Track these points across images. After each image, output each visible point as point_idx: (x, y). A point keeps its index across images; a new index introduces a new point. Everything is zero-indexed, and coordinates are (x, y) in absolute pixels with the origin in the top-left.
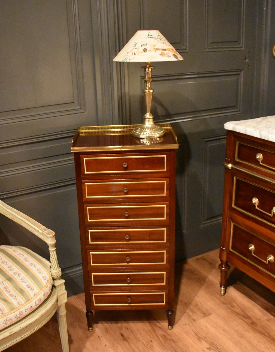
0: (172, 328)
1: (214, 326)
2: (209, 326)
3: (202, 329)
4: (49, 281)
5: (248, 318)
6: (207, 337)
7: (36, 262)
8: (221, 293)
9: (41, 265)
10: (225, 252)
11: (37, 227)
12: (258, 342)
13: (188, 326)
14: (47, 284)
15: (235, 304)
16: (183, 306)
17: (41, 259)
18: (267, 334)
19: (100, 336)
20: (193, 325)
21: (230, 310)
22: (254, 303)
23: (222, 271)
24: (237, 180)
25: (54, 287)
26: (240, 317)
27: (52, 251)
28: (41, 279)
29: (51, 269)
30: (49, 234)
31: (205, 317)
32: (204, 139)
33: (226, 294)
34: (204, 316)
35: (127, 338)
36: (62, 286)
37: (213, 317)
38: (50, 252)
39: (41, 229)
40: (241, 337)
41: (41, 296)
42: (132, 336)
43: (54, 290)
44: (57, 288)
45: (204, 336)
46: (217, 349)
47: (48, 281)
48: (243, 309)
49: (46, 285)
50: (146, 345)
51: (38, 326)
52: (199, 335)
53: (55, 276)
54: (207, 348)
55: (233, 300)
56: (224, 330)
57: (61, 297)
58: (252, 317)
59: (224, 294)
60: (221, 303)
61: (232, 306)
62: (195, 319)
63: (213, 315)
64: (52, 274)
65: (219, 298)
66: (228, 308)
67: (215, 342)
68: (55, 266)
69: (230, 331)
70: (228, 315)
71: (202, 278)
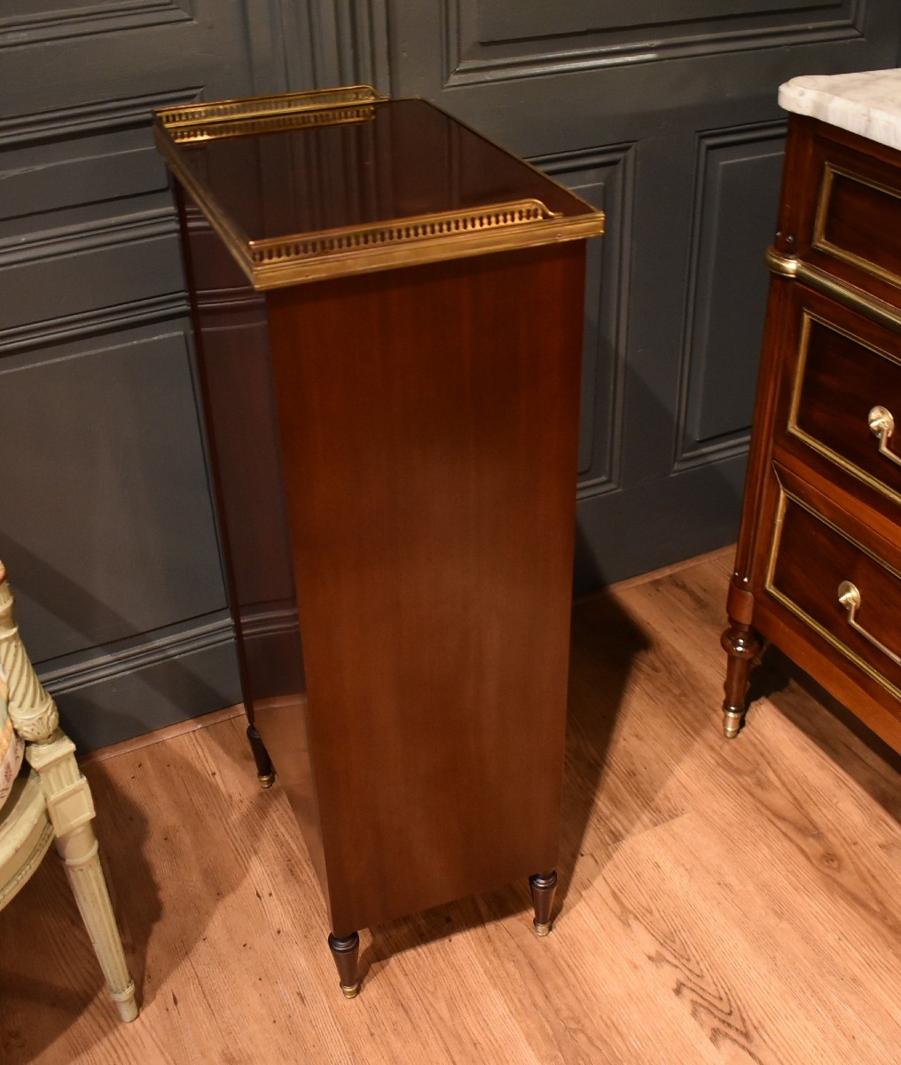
1: (683, 865)
2: (667, 866)
3: (638, 875)
5: (813, 836)
6: (655, 912)
8: (725, 730)
10: (750, 594)
12: (840, 939)
13: (591, 861)
15: (771, 775)
16: (582, 778)
18: (875, 907)
19: (265, 893)
20: (610, 857)
21: (750, 798)
22: (841, 772)
24: (815, 326)
26: (784, 830)
27: (3, 641)
29: (11, 704)
31: (655, 825)
32: (702, 138)
33: (745, 729)
34: (651, 821)
36: (63, 765)
37: (683, 825)
40: (779, 915)
44: (41, 776)
45: (645, 904)
46: (685, 962)
48: (798, 797)
52: (625, 901)
53: (26, 732)
54: (650, 958)
55: (765, 756)
56: (719, 884)
57: (62, 806)
58: (830, 830)
59: (738, 732)
60: (721, 770)
61: (760, 784)
62: (619, 832)
63: (685, 816)
64: (16, 726)
65: (718, 748)
66: (742, 790)
67: (682, 932)
68: (24, 696)
69: (741, 887)
70: (740, 818)
71: (663, 664)
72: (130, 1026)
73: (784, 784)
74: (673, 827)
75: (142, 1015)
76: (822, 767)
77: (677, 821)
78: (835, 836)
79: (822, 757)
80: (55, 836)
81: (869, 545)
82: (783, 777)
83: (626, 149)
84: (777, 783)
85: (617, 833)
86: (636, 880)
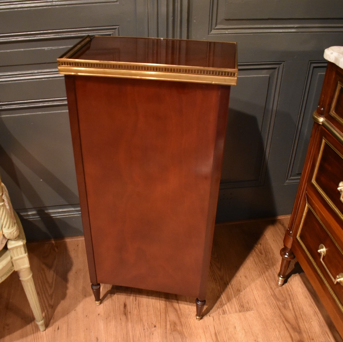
1: (245, 330)
2: (238, 328)
3: (227, 329)
5: (297, 332)
8: (278, 283)
15: (290, 304)
20: (219, 319)
21: (279, 311)
23: (283, 260)
26: (287, 326)
29: (3, 228)
31: (240, 312)
32: (311, 63)
33: (286, 284)
34: (239, 310)
35: (129, 311)
36: (19, 249)
37: (250, 315)
42: (136, 310)
44: (11, 250)
48: (297, 316)
50: (146, 330)
52: (218, 337)
55: (291, 296)
57: (18, 261)
58: (305, 332)
59: (283, 284)
60: (272, 297)
61: (284, 307)
62: (226, 311)
63: (252, 311)
64: (4, 233)
65: (273, 288)
66: (277, 307)
70: (272, 318)
71: (265, 252)
72: (42, 333)
73: (293, 309)
74: (246, 314)
75: (47, 330)
76: (310, 306)
77: (249, 313)
78: (306, 334)
79: (312, 302)
80: (15, 270)
81: (331, 233)
82: (294, 306)
83: (280, 64)
84: (291, 308)
85: (225, 311)
86: (225, 330)
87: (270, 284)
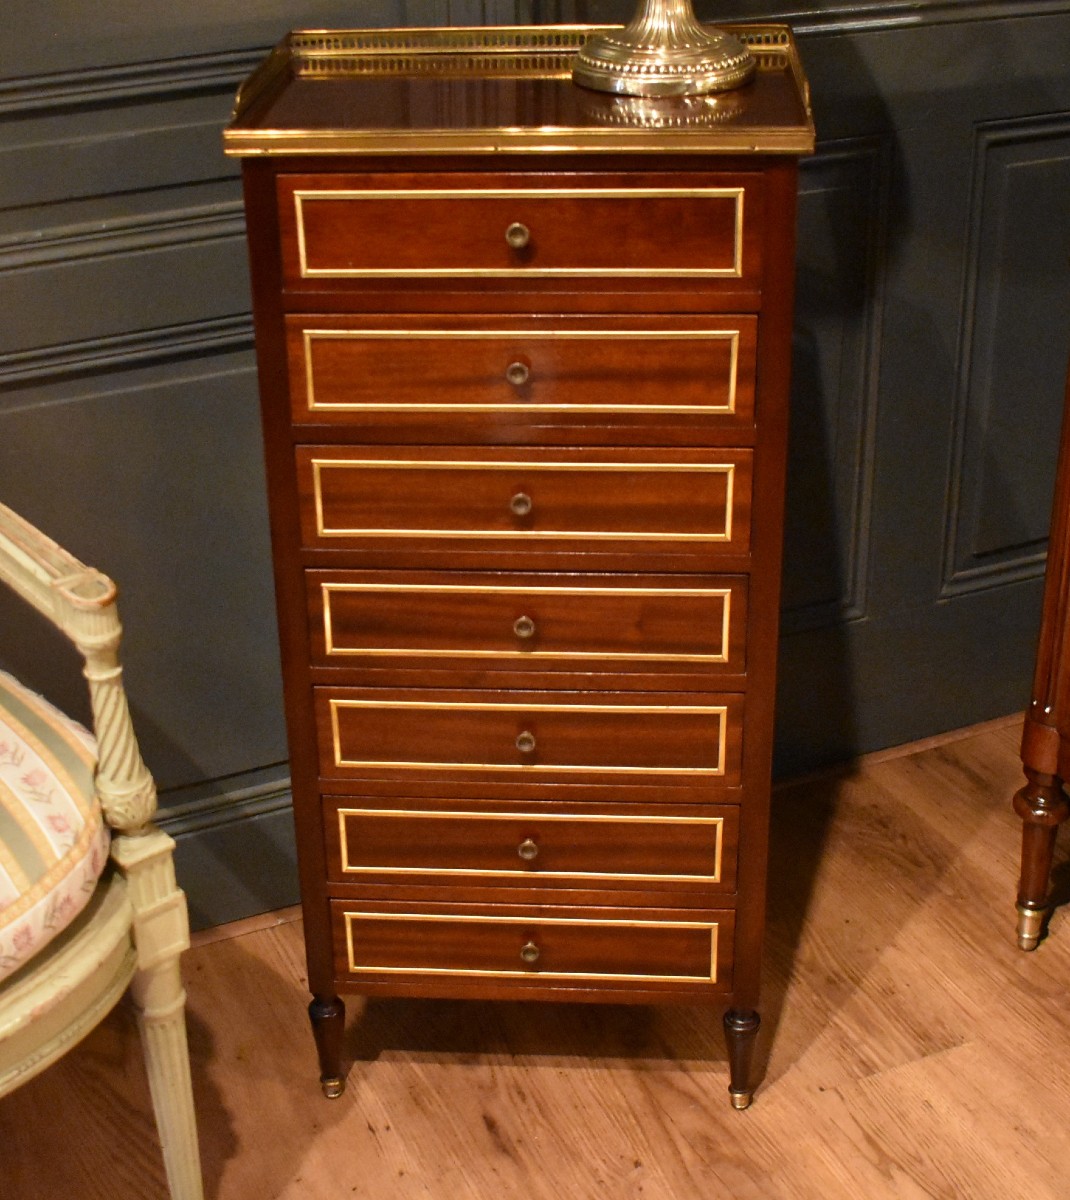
0: (750, 1101)
1: (965, 1105)
2: (942, 1105)
3: (902, 1116)
4: (84, 841)
6: (928, 1162)
7: (23, 739)
8: (1020, 938)
9: (47, 754)
10: (1054, 730)
11: (28, 554)
13: (836, 1098)
14: (67, 854)
16: (819, 995)
17: (55, 726)
19: (380, 1126)
20: (862, 1093)
21: (1055, 1024)
23: (1029, 828)
25: (111, 872)
27: (101, 683)
28: (39, 831)
29: (102, 777)
30: (84, 594)
31: (924, 1055)
32: (981, 130)
33: (1048, 940)
34: (919, 1050)
35: (514, 1138)
36: (158, 867)
37: (963, 1055)
38: (94, 689)
39: (44, 562)
41: (36, 918)
42: (539, 1130)
43: (116, 887)
44: (130, 877)
45: (913, 1153)
47: (77, 840)
49: (64, 859)
50: (608, 1182)
51: (15, 1072)
52: (884, 1148)
53: (118, 813)
56: (1016, 1129)
57: (151, 926)
59: (1038, 941)
60: (1015, 989)
62: (873, 1062)
63: (966, 1045)
64: (105, 806)
65: (1009, 962)
66: (1045, 1014)
67: (966, 1187)
68: (121, 761)
69: (1048, 1134)
70: (1044, 1050)
71: (929, 857)
74: (950, 1058)
77: (955, 1052)
80: (138, 969)
85: (869, 1063)
86: (897, 1120)
87: (989, 951)
